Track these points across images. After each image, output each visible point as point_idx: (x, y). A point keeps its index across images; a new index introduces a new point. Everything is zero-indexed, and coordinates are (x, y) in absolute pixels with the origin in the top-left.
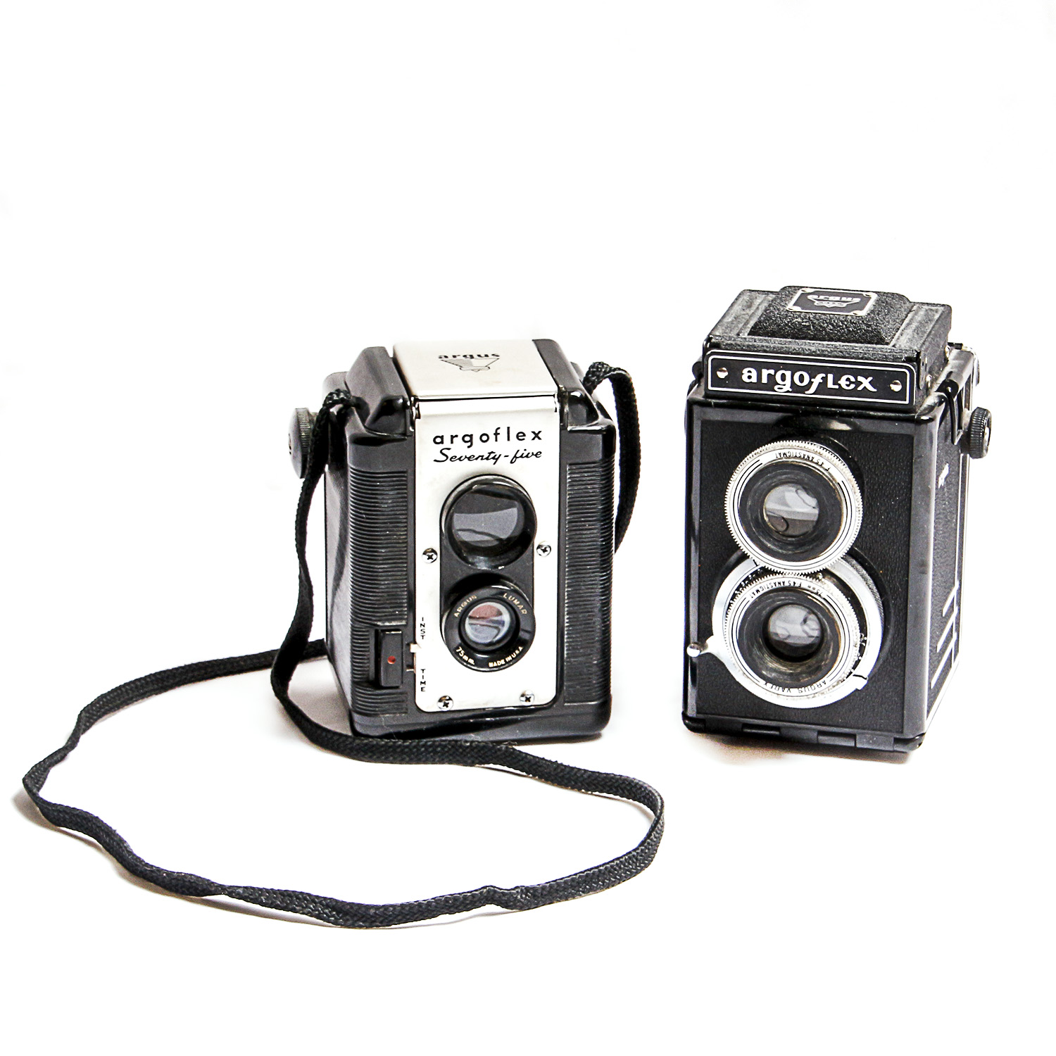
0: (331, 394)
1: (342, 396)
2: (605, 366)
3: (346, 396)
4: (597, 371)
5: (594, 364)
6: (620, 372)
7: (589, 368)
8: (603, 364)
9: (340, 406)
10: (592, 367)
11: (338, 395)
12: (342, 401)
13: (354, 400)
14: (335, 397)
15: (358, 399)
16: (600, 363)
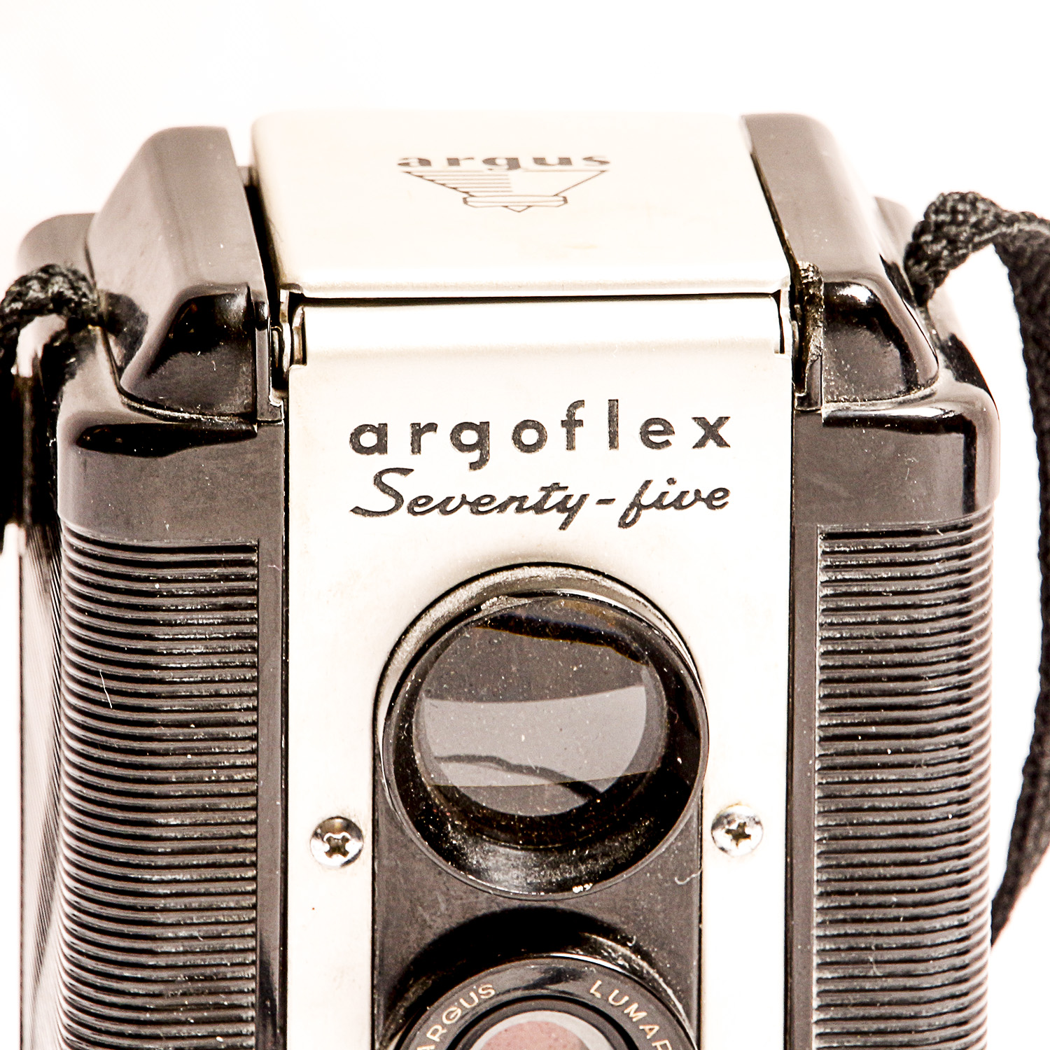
0: (23, 281)
1: (59, 285)
2: (981, 206)
3: (75, 289)
4: (954, 222)
5: (944, 199)
6: (1033, 227)
7: (926, 215)
8: (973, 200)
9: (52, 323)
10: (938, 208)
11: (44, 284)
12: (58, 304)
13: (103, 306)
14: (35, 292)
15: (114, 299)
16: (963, 198)
